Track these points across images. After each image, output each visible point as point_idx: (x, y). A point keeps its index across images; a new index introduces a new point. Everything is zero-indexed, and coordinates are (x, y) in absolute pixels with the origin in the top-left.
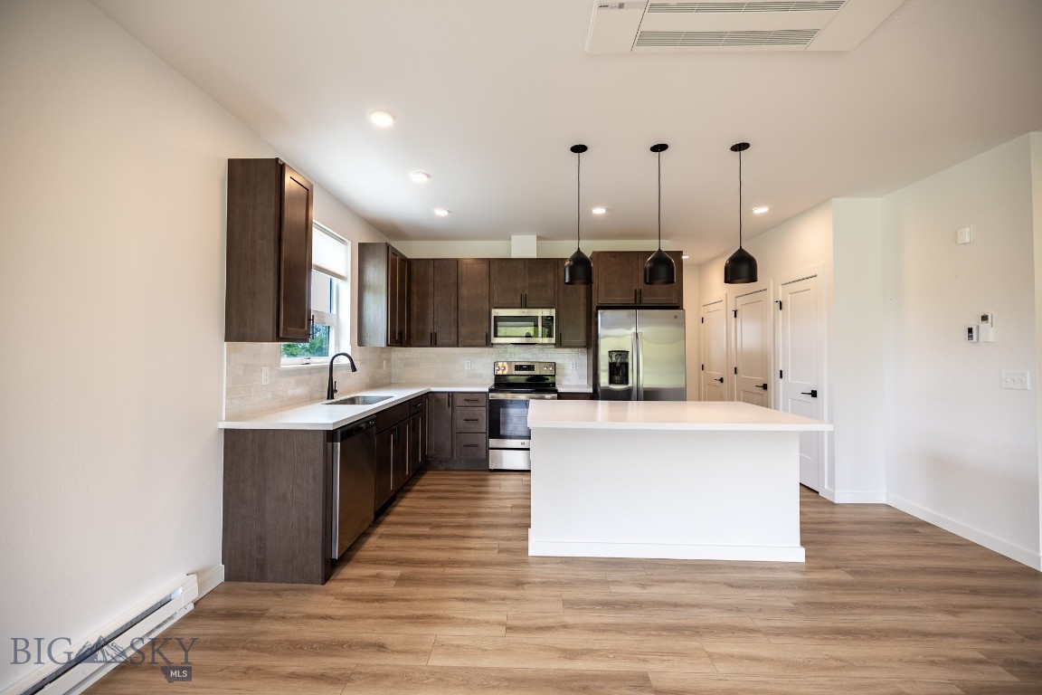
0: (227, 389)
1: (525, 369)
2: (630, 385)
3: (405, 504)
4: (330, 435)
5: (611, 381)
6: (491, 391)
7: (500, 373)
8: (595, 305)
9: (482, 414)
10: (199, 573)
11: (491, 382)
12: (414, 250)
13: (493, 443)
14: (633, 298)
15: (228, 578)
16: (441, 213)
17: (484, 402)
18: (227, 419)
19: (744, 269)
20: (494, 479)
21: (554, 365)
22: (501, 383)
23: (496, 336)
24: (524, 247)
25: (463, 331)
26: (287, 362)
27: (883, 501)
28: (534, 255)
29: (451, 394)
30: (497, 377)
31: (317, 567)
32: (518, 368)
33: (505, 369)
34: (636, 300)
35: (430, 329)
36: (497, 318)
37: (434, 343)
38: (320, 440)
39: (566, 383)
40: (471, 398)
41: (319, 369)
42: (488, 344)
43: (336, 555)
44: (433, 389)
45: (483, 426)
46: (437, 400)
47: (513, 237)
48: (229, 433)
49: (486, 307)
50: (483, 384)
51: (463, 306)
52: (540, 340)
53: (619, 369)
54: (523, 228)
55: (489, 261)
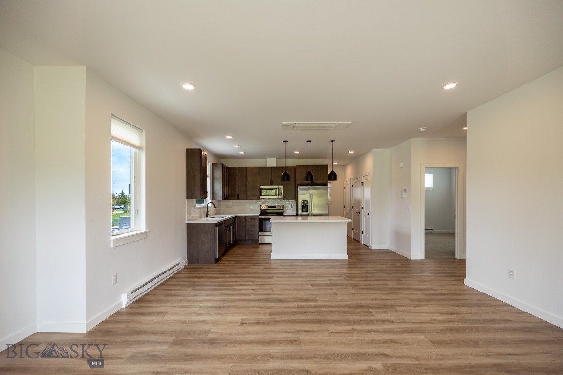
0: (187, 212)
1: (272, 208)
2: (309, 212)
3: (231, 251)
4: (216, 224)
5: (302, 211)
6: (259, 215)
7: (263, 209)
8: (297, 184)
9: (257, 224)
11: (259, 213)
12: (230, 164)
13: (260, 234)
15: (189, 263)
16: (242, 153)
17: (257, 219)
18: (188, 220)
19: (333, 177)
20: (260, 246)
21: (283, 206)
22: (263, 213)
23: (261, 195)
24: (271, 162)
25: (249, 194)
26: (197, 205)
27: (387, 248)
28: (275, 165)
29: (245, 217)
30: (262, 211)
31: (213, 260)
32: (270, 207)
33: (265, 208)
35: (237, 193)
36: (262, 189)
37: (238, 198)
38: (214, 225)
39: (287, 212)
40: (252, 218)
41: (203, 207)
42: (258, 198)
43: (217, 257)
44: (238, 215)
45: (257, 228)
46: (240, 219)
47: (267, 158)
48: (188, 224)
49: (258, 185)
50: (257, 213)
51: (249, 184)
52: (277, 197)
53: (305, 207)
54: (271, 156)
55: (259, 168)
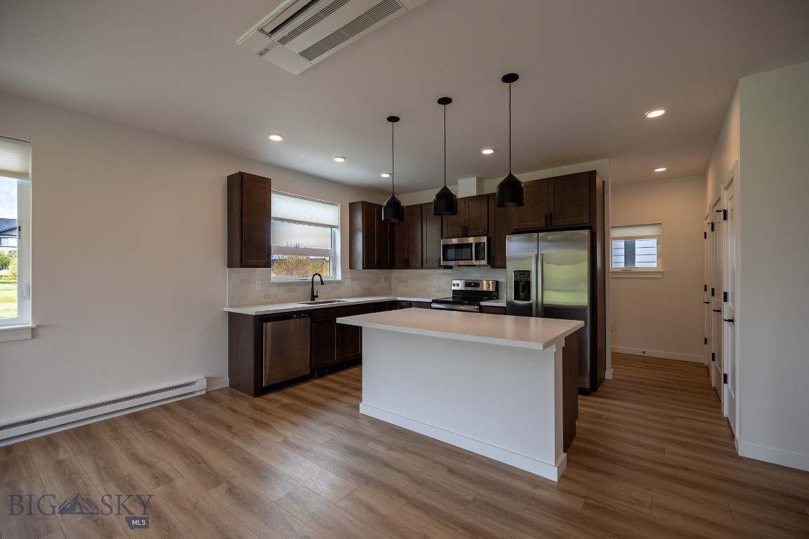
0: (229, 291)
1: (473, 286)
2: (531, 301)
4: (260, 319)
5: (517, 297)
7: (455, 288)
8: (503, 232)
10: (208, 379)
11: (451, 295)
14: (544, 222)
15: (231, 386)
16: (385, 176)
21: (497, 283)
23: (444, 260)
24: (467, 188)
25: (425, 256)
28: (474, 194)
29: (409, 303)
30: (453, 292)
32: (468, 284)
33: (459, 285)
34: (546, 224)
35: (405, 255)
36: (444, 247)
37: (407, 265)
38: (253, 320)
42: (440, 266)
43: (264, 384)
47: (459, 181)
48: (231, 315)
49: (439, 238)
51: (425, 238)
52: (474, 262)
